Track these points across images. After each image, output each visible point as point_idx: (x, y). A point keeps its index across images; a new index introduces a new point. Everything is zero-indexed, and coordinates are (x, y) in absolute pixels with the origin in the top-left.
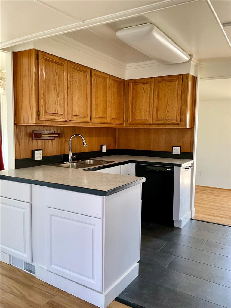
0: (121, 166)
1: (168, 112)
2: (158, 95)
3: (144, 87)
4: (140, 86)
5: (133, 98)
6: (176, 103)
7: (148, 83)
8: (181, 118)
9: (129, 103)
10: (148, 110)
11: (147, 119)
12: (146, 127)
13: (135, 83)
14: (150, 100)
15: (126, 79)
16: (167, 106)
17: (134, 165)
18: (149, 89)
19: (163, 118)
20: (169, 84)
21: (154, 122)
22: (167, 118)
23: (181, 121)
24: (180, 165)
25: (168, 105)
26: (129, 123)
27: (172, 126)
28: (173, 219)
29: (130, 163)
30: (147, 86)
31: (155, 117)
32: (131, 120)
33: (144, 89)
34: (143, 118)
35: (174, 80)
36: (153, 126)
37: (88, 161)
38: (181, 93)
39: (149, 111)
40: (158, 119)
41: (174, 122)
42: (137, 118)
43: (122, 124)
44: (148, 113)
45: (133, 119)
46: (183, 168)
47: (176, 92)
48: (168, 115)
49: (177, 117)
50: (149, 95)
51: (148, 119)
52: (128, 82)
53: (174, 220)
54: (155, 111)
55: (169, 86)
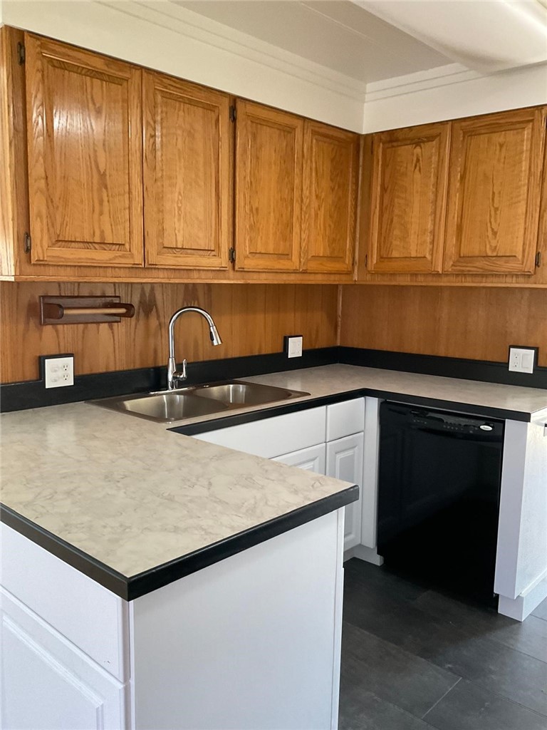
0: (330, 406)
1: (495, 233)
2: (463, 177)
3: (417, 155)
4: (405, 152)
5: (384, 189)
6: (523, 204)
7: (430, 139)
8: (538, 254)
9: (373, 207)
10: (430, 226)
11: (425, 257)
12: (421, 281)
13: (391, 141)
14: (436, 196)
15: (364, 132)
16: (493, 213)
17: (374, 403)
18: (434, 159)
19: (477, 253)
20: (501, 140)
21: (449, 267)
22: (490, 253)
23: (537, 264)
24: (525, 417)
25: (496, 209)
26: (369, 269)
27: (509, 279)
28: (495, 592)
29: (363, 398)
30: (429, 149)
31: (452, 250)
32: (375, 262)
33: (418, 160)
34: (413, 254)
35: (518, 126)
36: (445, 279)
37: (231, 386)
38: (540, 167)
39: (433, 232)
40: (461, 258)
41: (513, 266)
42: (395, 254)
43: (350, 273)
44: (429, 239)
45: (381, 258)
46: (538, 423)
47: (525, 166)
48: (494, 243)
49: (524, 251)
50: (433, 180)
51: (429, 257)
52: (371, 137)
53: (498, 595)
54: (452, 229)
55: (501, 146)
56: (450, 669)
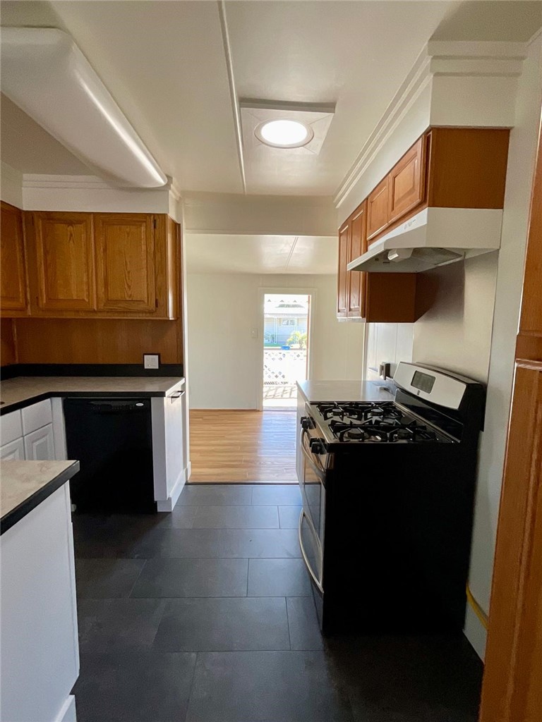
1: (129, 287)
2: (105, 250)
3: (70, 232)
4: (60, 228)
5: (46, 253)
6: (145, 270)
7: (80, 222)
8: (156, 301)
9: (39, 263)
10: (85, 279)
11: (84, 300)
12: (82, 316)
13: (49, 219)
14: (87, 260)
15: (25, 209)
16: (127, 275)
18: (83, 236)
19: (120, 298)
20: (128, 230)
21: (101, 306)
22: (128, 299)
23: (157, 306)
24: (162, 394)
25: (129, 272)
26: (41, 306)
27: (141, 315)
28: (155, 500)
29: (49, 400)
30: (80, 228)
31: (102, 295)
32: (45, 302)
33: (71, 235)
34: (75, 298)
35: (137, 223)
36: (99, 314)
38: (153, 250)
39: (88, 283)
40: (108, 301)
41: (142, 307)
42: (61, 297)
43: (23, 310)
44: (85, 288)
45: (49, 299)
46: (169, 397)
47: (144, 247)
48: (130, 293)
49: (148, 298)
50: (84, 249)
51: (87, 300)
52: (31, 215)
53: (156, 502)
54: (101, 282)
55: (128, 234)
56: (138, 558)
